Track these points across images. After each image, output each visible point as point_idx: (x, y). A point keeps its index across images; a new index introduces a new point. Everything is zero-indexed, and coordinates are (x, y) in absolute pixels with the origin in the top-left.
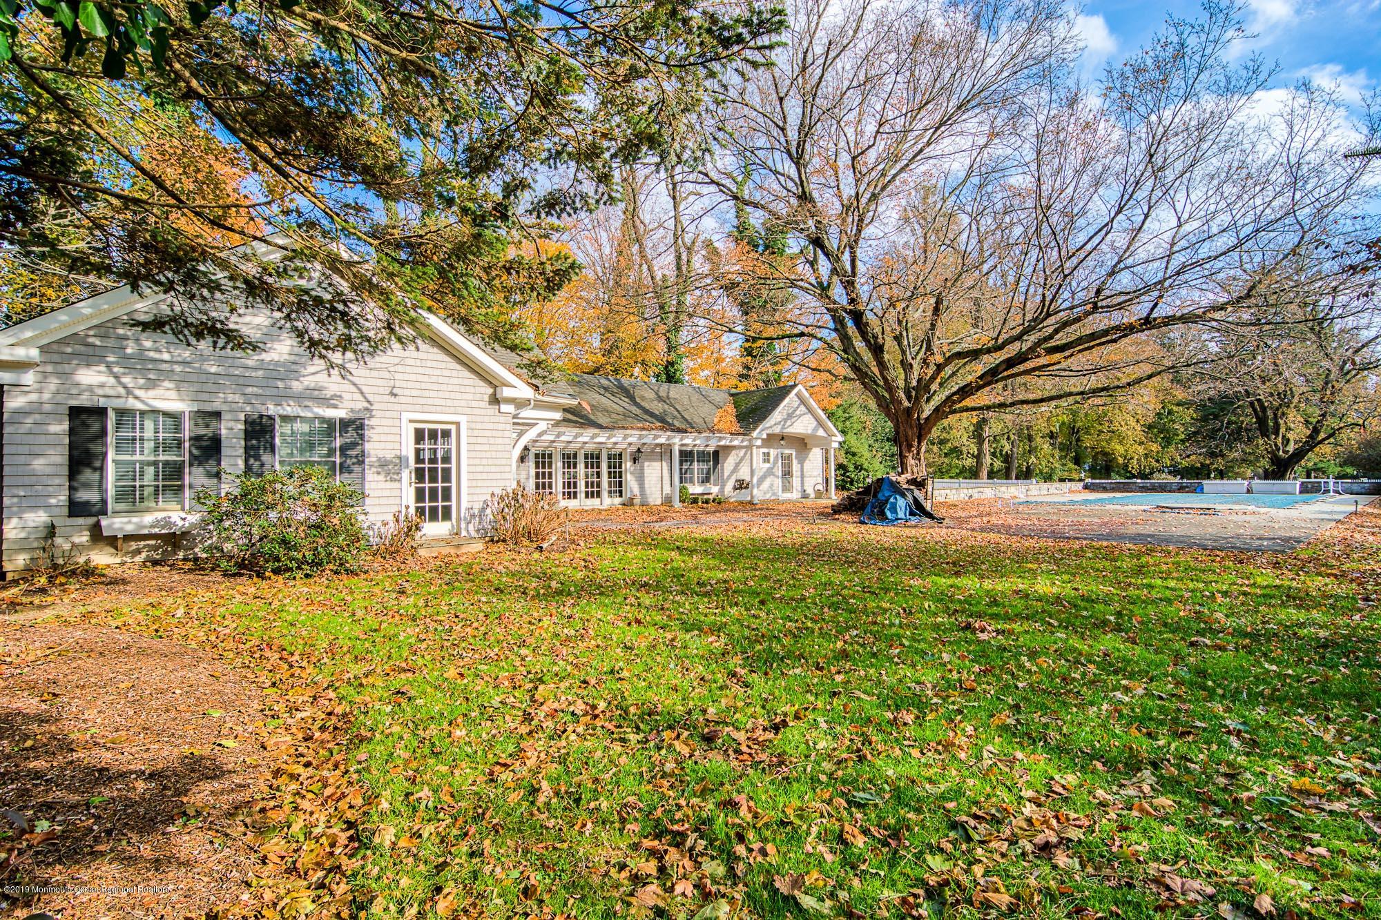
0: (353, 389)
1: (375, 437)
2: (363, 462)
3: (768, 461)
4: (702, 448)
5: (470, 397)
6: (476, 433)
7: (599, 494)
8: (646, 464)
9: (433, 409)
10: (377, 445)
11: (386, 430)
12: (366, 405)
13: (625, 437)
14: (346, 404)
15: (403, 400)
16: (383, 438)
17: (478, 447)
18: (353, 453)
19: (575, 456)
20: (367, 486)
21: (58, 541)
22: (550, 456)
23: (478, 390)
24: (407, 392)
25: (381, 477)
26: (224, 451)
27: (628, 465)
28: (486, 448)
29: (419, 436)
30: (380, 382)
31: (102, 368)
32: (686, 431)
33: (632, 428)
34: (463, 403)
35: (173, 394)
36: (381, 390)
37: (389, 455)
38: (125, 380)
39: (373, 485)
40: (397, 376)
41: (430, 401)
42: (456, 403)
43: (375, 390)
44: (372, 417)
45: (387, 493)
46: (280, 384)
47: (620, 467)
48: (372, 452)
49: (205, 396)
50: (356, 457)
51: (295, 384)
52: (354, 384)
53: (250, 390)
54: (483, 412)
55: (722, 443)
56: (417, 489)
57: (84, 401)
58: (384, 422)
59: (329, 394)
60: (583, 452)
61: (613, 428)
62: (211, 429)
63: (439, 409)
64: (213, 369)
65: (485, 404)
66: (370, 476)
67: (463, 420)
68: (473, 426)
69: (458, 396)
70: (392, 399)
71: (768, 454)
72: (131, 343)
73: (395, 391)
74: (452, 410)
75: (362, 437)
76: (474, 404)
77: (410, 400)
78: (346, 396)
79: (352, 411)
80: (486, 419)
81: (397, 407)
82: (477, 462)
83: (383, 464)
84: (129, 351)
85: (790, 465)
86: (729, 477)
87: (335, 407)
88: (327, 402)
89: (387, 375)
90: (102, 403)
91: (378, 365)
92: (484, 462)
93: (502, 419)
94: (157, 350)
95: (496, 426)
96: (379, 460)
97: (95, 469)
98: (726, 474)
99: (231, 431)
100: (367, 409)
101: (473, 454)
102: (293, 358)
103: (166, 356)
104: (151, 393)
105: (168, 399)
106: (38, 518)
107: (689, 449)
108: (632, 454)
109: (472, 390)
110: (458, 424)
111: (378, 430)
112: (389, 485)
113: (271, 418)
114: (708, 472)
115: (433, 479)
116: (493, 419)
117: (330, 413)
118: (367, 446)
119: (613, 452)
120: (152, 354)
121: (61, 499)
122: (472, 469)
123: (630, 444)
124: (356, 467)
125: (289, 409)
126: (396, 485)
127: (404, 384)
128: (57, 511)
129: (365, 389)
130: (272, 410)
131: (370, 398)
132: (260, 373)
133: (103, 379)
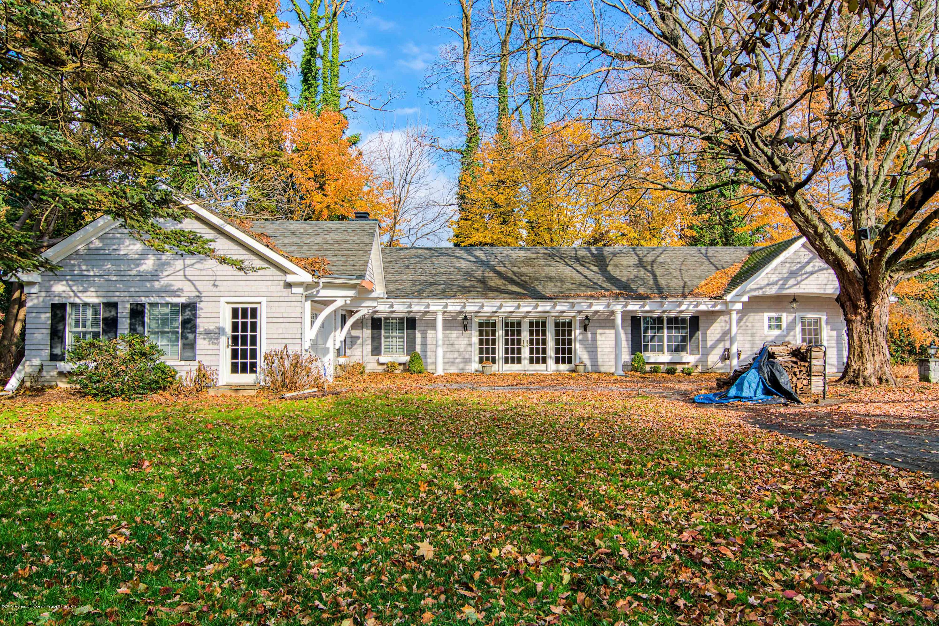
0: (190, 284)
1: (203, 315)
2: (195, 332)
3: (779, 327)
4: (673, 315)
5: (269, 283)
6: (273, 310)
7: (544, 361)
8: (599, 331)
9: (243, 294)
10: (204, 320)
11: (210, 310)
12: (197, 294)
13: (573, 305)
14: (186, 294)
15: (222, 289)
16: (209, 315)
17: (275, 320)
18: (189, 326)
19: (519, 324)
20: (198, 347)
21: (44, 373)
22: (494, 325)
23: (276, 278)
24: (225, 283)
25: (206, 342)
26: (119, 326)
27: (577, 333)
28: (281, 320)
29: (235, 313)
30: (207, 278)
31: (64, 283)
32: (648, 297)
33: (579, 296)
34: (264, 289)
35: (94, 294)
36: (208, 283)
37: (212, 327)
38: (74, 288)
39: (202, 347)
40: (219, 273)
41: (240, 289)
42: (259, 289)
43: (204, 283)
44: (201, 301)
45: (210, 352)
46: (148, 284)
47: (570, 334)
48: (201, 325)
49: (110, 294)
50: (190, 329)
51: (156, 283)
52: (190, 281)
53: (132, 289)
54: (279, 294)
55: (702, 307)
56: (233, 350)
57: (56, 300)
58: (210, 304)
59: (175, 288)
60: (527, 320)
61: (557, 297)
62: (113, 313)
63: (246, 293)
64: (114, 278)
65: (282, 288)
66: (199, 341)
67: (263, 300)
68: (271, 304)
69: (261, 283)
70: (215, 289)
71: (779, 319)
72: (76, 268)
73: (217, 283)
74: (256, 294)
75: (195, 315)
76: (272, 289)
77: (227, 289)
78: (185, 289)
79: (189, 298)
80: (282, 299)
81: (218, 294)
82: (274, 331)
83: (208, 332)
84: (76, 272)
85: (817, 332)
86: (714, 346)
87: (179, 296)
88: (175, 293)
89: (211, 273)
90: (64, 301)
91: (206, 267)
92: (280, 331)
93: (294, 299)
94: (88, 270)
95: (289, 304)
96: (205, 330)
97: (59, 337)
98: (709, 343)
99: (124, 313)
100: (198, 297)
101: (271, 325)
102: (156, 268)
103: (92, 273)
104: (85, 294)
105: (92, 297)
106: (36, 362)
107: (655, 315)
108: (581, 322)
109: (271, 278)
110: (260, 303)
111: (205, 310)
112: (211, 347)
113: (143, 305)
114: (684, 339)
115: (244, 343)
116: (287, 299)
117: (175, 300)
118: (198, 321)
119: (560, 320)
120: (86, 273)
121: (47, 351)
122: (270, 336)
123: (580, 312)
124: (190, 336)
125: (153, 299)
126: (215, 347)
127: (222, 278)
128: (45, 358)
129: (197, 283)
130: (143, 300)
131: (200, 289)
132: (138, 278)
133: (64, 288)
